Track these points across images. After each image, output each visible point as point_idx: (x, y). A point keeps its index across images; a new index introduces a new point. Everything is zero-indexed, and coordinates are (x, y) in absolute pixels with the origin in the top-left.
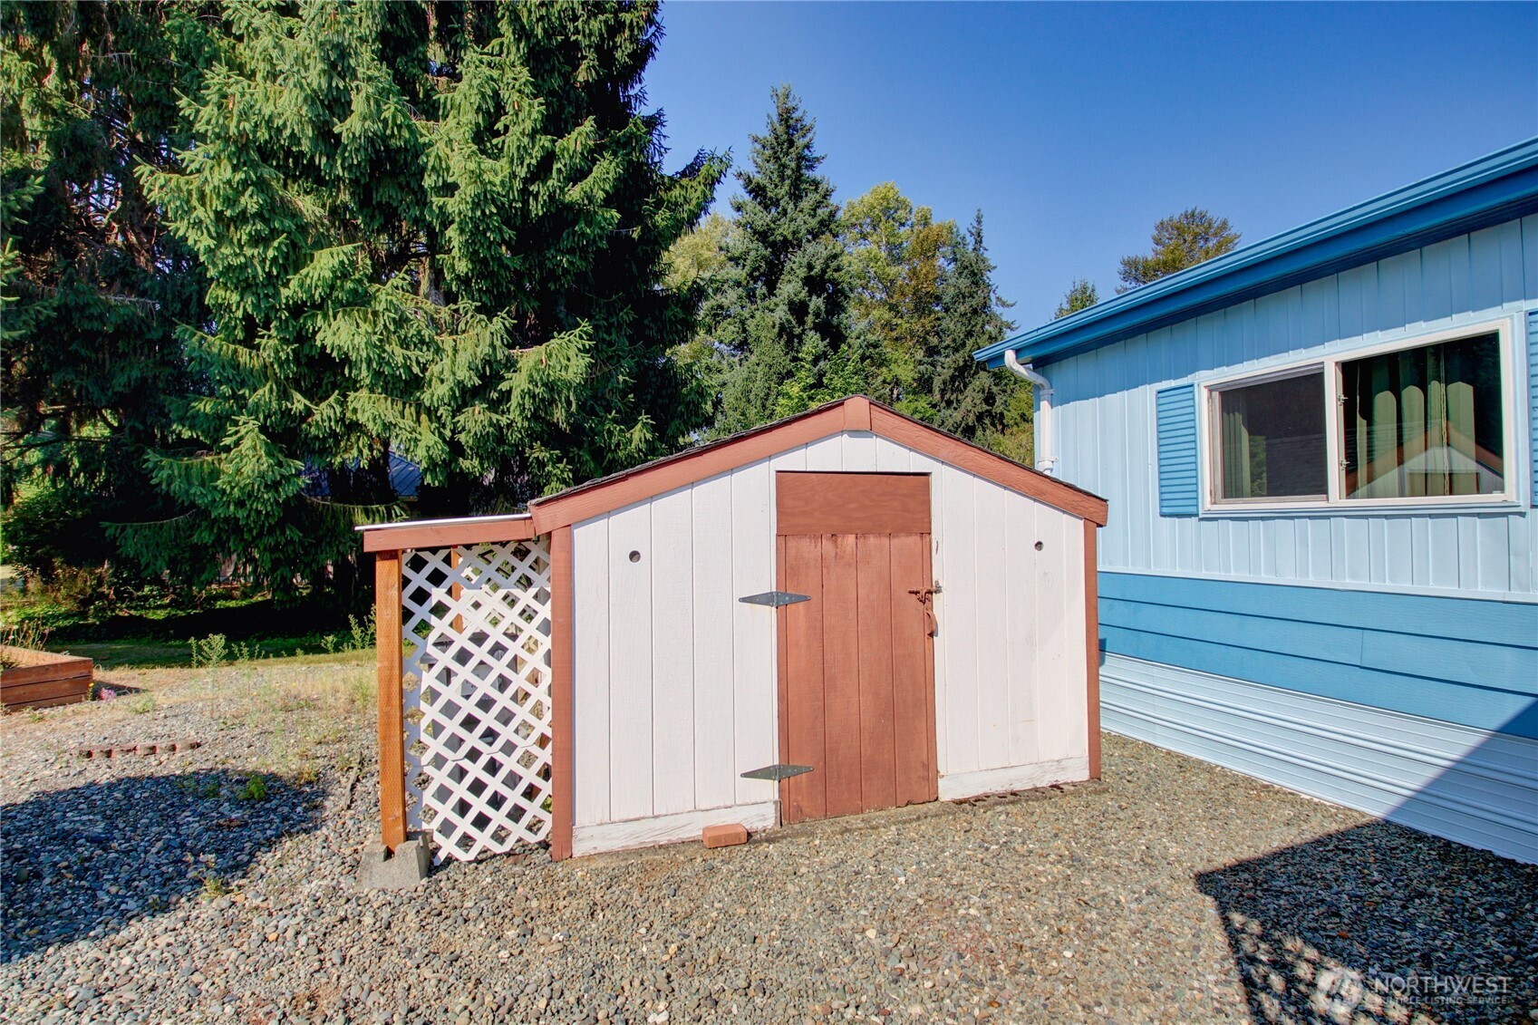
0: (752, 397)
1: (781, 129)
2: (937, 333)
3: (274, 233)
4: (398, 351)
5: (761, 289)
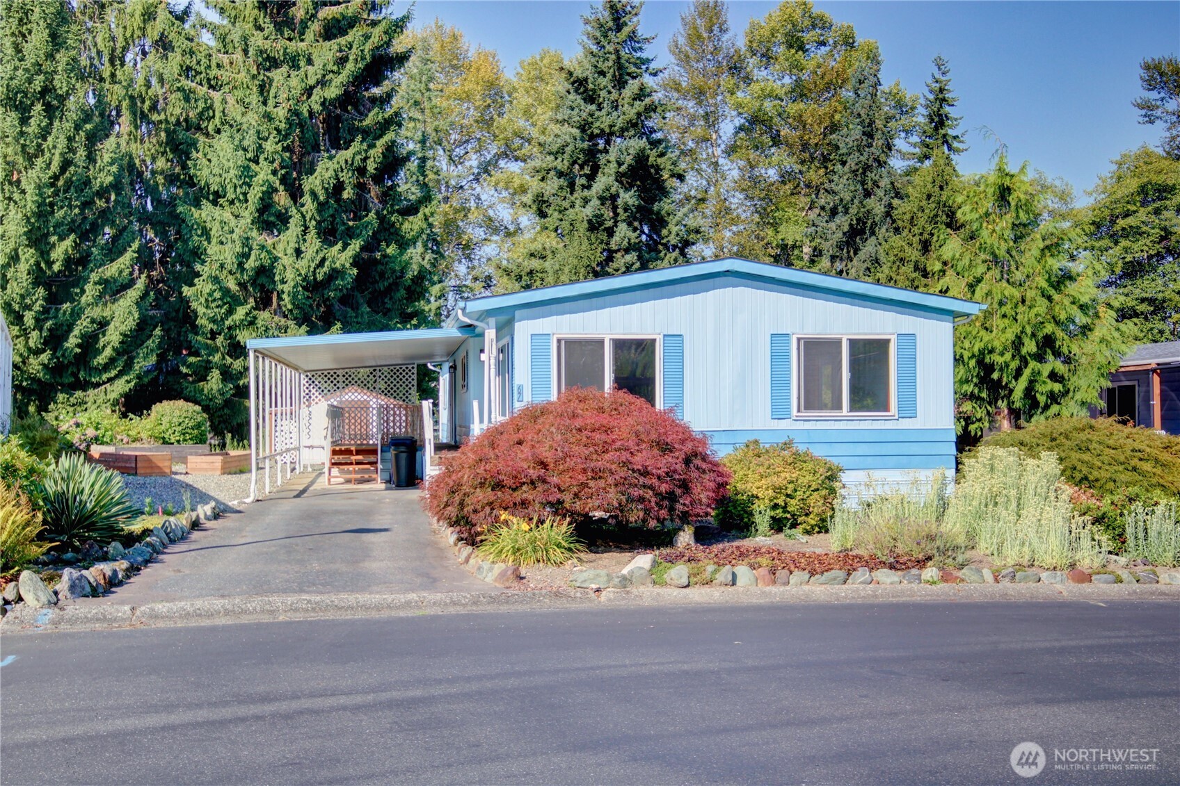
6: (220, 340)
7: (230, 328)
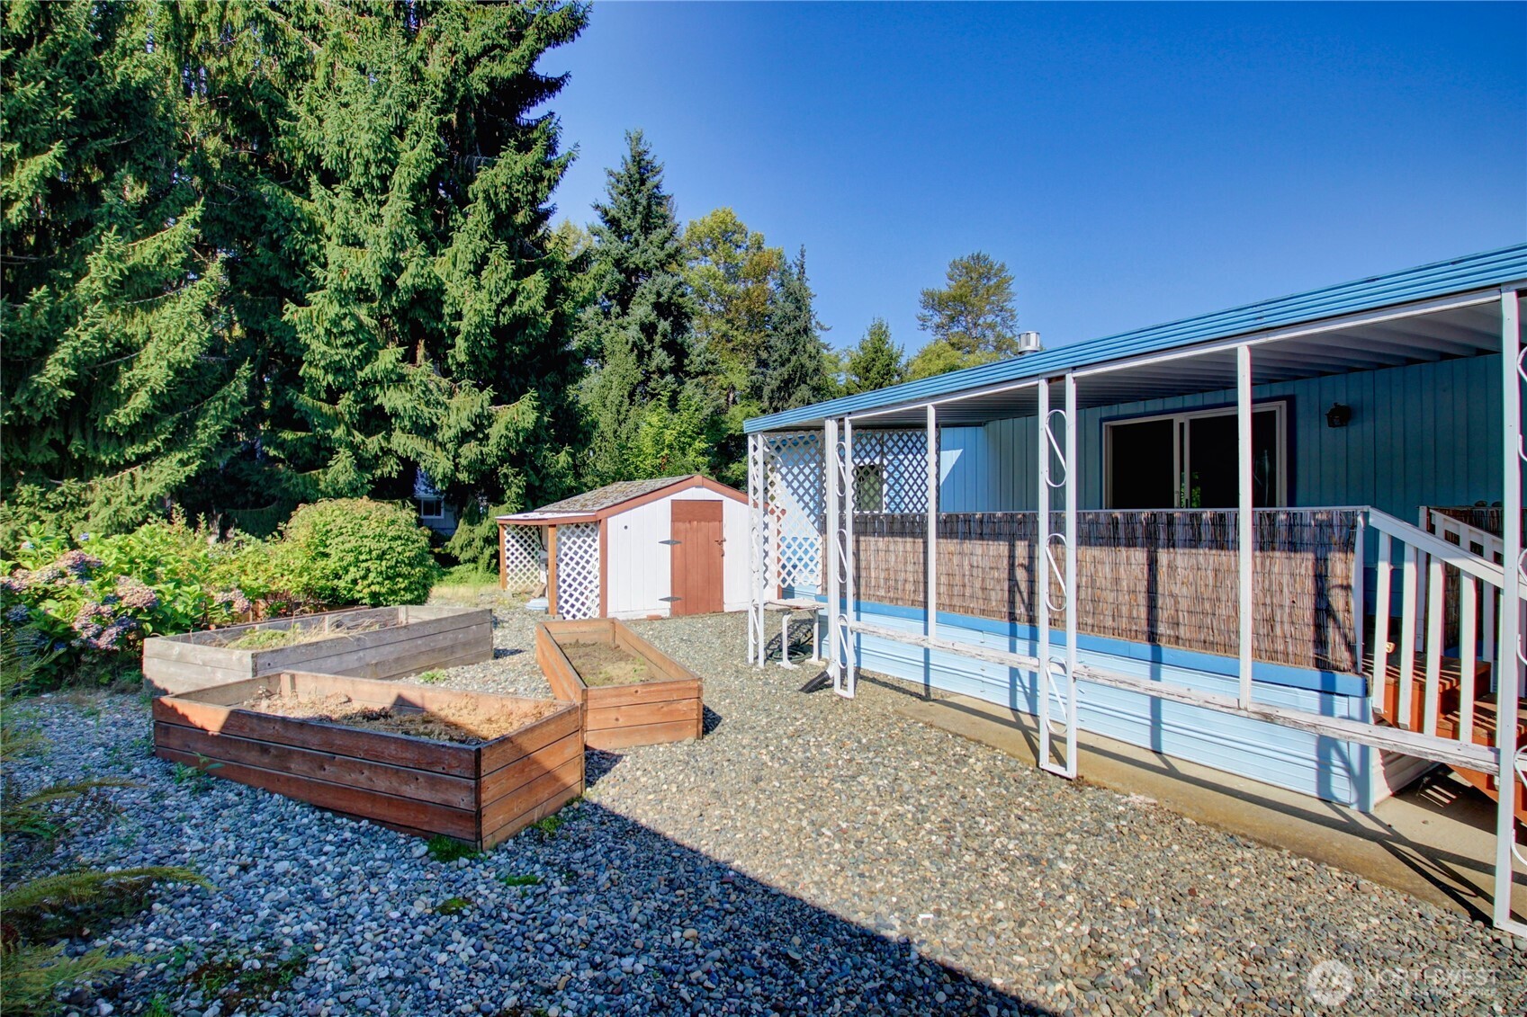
0: (608, 404)
1: (634, 170)
2: (766, 348)
3: (359, 342)
4: (426, 410)
5: (616, 309)
6: (346, 401)
7: (365, 384)
